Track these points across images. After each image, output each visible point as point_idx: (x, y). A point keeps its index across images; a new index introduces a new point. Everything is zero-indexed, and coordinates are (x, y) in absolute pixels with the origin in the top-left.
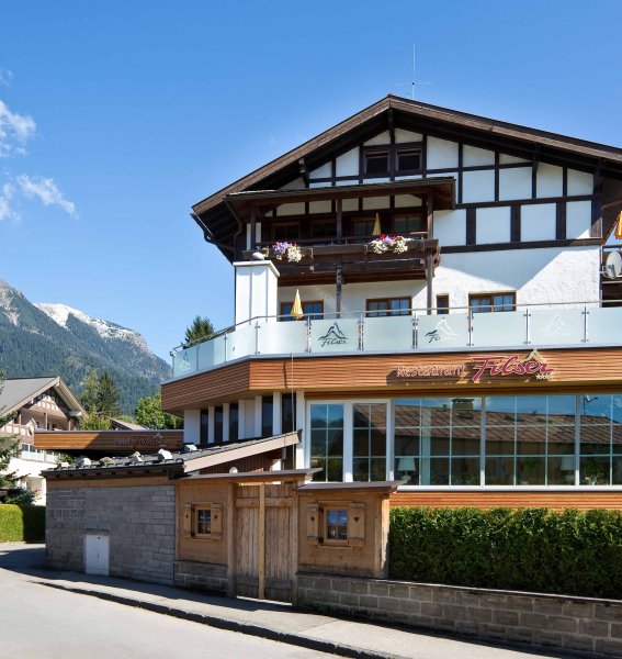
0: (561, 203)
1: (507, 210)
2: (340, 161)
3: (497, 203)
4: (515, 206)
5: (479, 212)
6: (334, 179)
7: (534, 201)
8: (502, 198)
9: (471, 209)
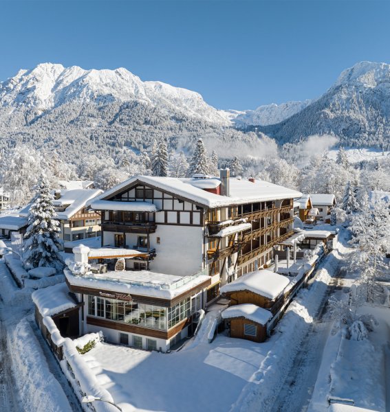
0: (191, 212)
1: (176, 213)
2: (130, 192)
3: (173, 211)
4: (178, 212)
5: (168, 212)
6: (128, 198)
7: (184, 211)
8: (175, 209)
9: (166, 211)
